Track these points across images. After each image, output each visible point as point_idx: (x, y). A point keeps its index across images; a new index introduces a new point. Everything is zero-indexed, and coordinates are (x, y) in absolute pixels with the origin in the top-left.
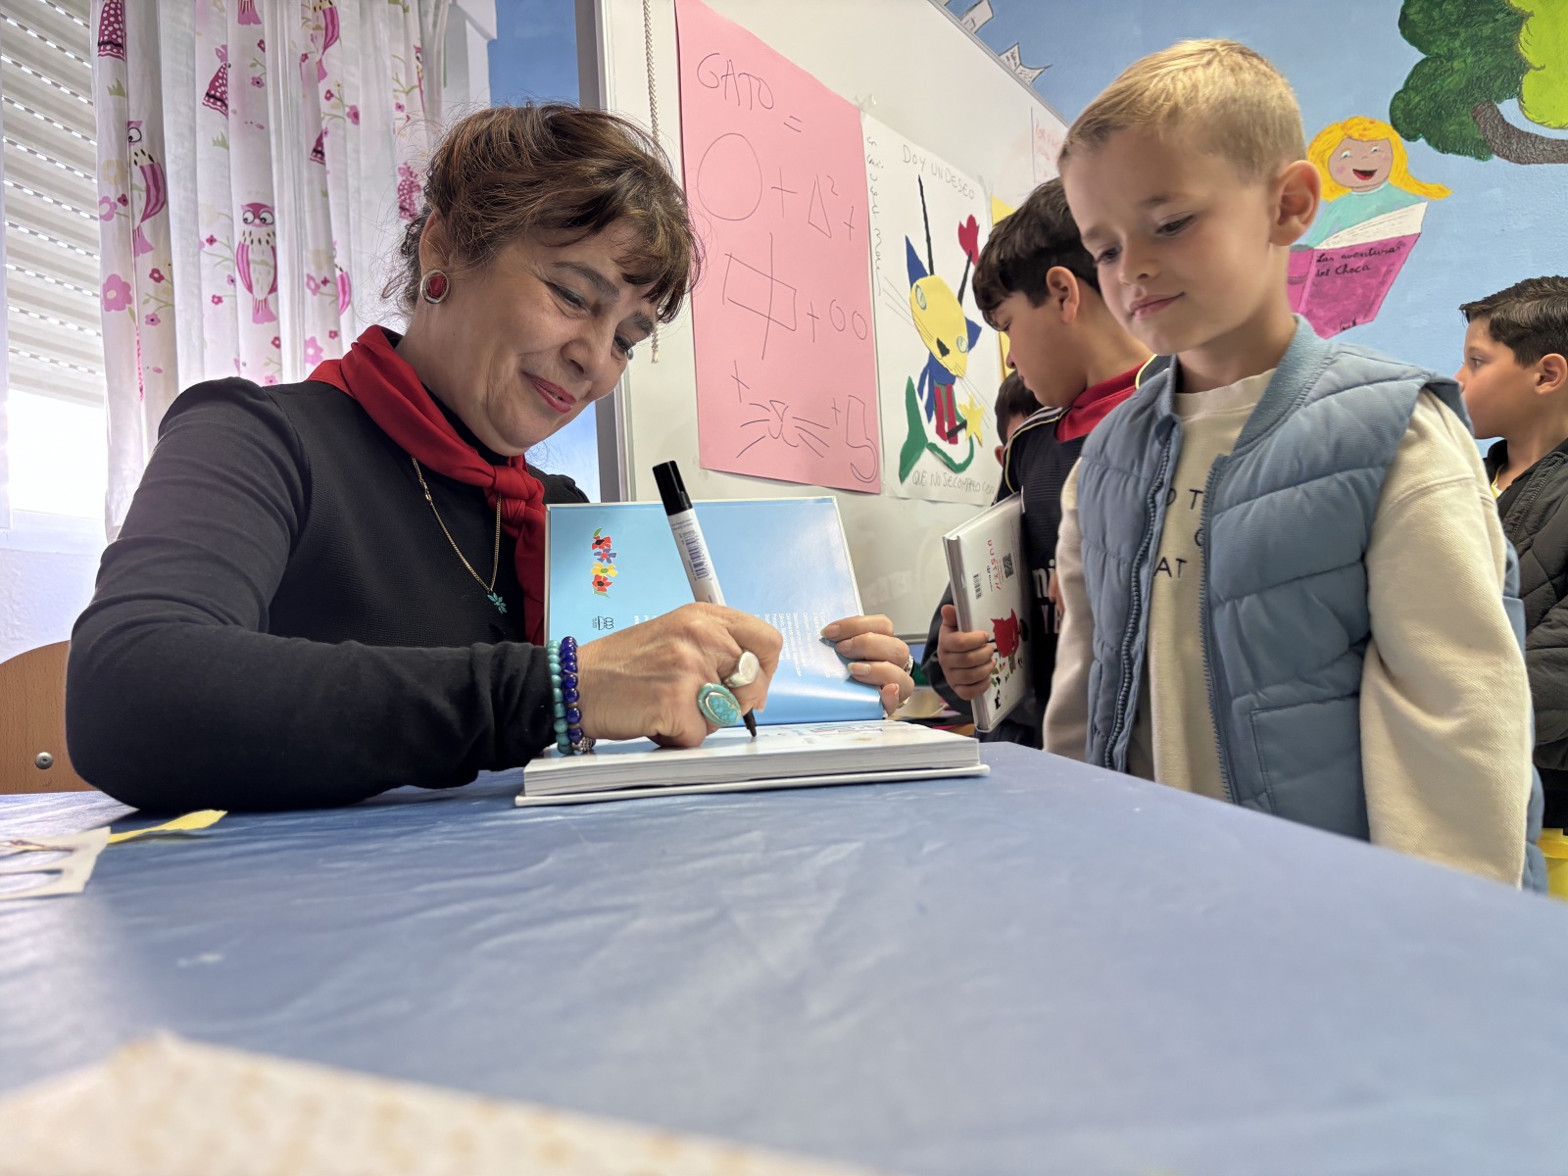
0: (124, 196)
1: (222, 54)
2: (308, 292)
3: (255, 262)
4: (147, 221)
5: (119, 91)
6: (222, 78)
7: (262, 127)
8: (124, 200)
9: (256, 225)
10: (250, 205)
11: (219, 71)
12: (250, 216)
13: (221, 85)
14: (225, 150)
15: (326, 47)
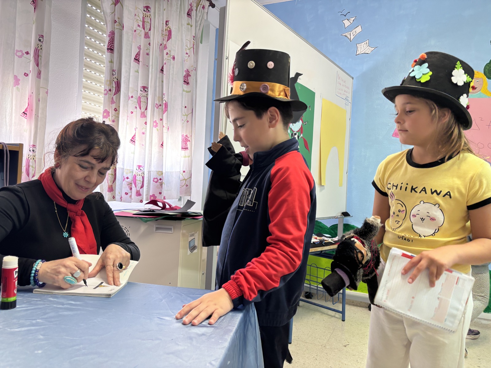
0: (110, 89)
1: (139, 48)
2: (156, 108)
3: (142, 102)
4: (115, 96)
5: (111, 62)
6: (139, 54)
7: (147, 66)
8: (110, 90)
9: (143, 92)
10: (143, 87)
11: (138, 52)
12: (142, 89)
13: (138, 56)
14: (138, 73)
15: (167, 41)
